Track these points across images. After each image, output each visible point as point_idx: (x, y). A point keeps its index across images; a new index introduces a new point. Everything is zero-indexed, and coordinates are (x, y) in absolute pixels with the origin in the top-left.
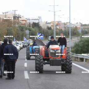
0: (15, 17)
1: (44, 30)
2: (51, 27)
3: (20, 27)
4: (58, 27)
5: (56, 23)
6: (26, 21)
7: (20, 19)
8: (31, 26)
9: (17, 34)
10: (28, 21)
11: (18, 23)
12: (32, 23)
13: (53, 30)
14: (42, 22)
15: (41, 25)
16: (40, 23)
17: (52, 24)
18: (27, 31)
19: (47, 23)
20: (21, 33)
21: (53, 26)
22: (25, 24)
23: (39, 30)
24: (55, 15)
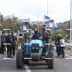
0: (14, 19)
1: (31, 27)
2: (36, 25)
3: (17, 24)
4: (40, 25)
5: (39, 22)
6: (20, 21)
7: (17, 20)
8: (24, 24)
9: (15, 28)
10: (22, 21)
11: (16, 22)
12: (24, 22)
13: (37, 27)
14: (30, 21)
15: (30, 23)
16: (29, 22)
17: (36, 23)
18: (21, 27)
19: (33, 22)
20: (17, 28)
21: (37, 24)
22: (20, 23)
23: (29, 26)
24: (38, 17)
